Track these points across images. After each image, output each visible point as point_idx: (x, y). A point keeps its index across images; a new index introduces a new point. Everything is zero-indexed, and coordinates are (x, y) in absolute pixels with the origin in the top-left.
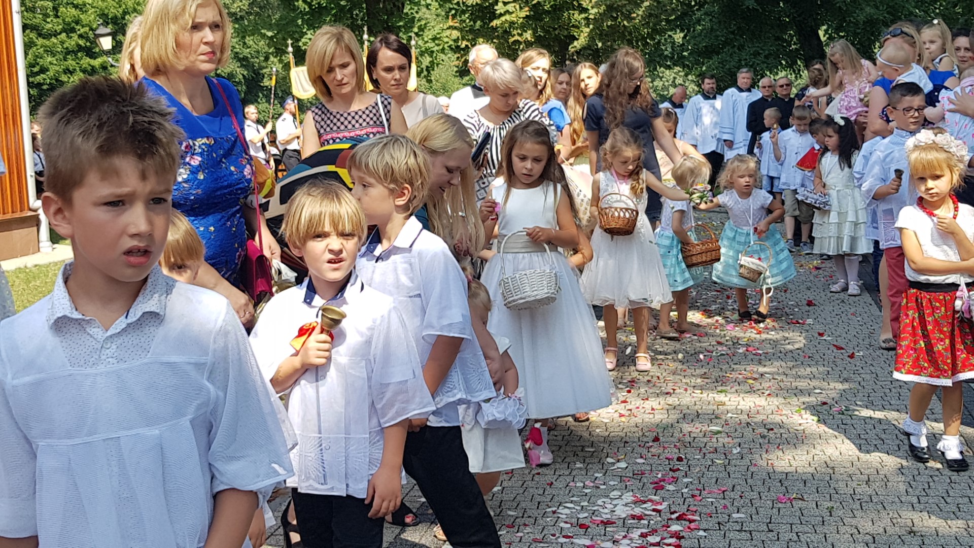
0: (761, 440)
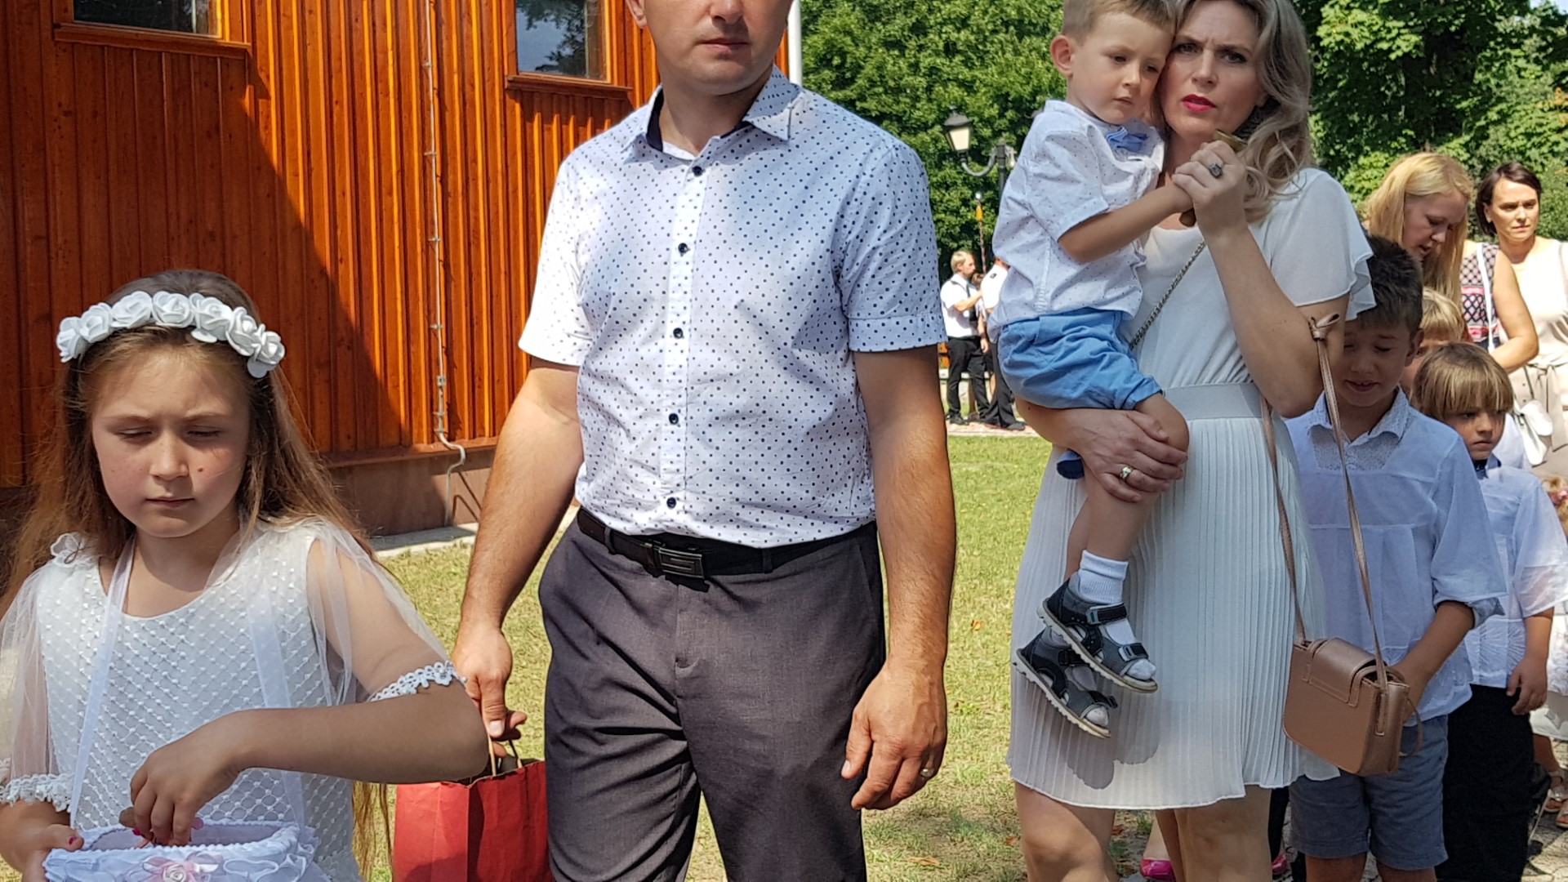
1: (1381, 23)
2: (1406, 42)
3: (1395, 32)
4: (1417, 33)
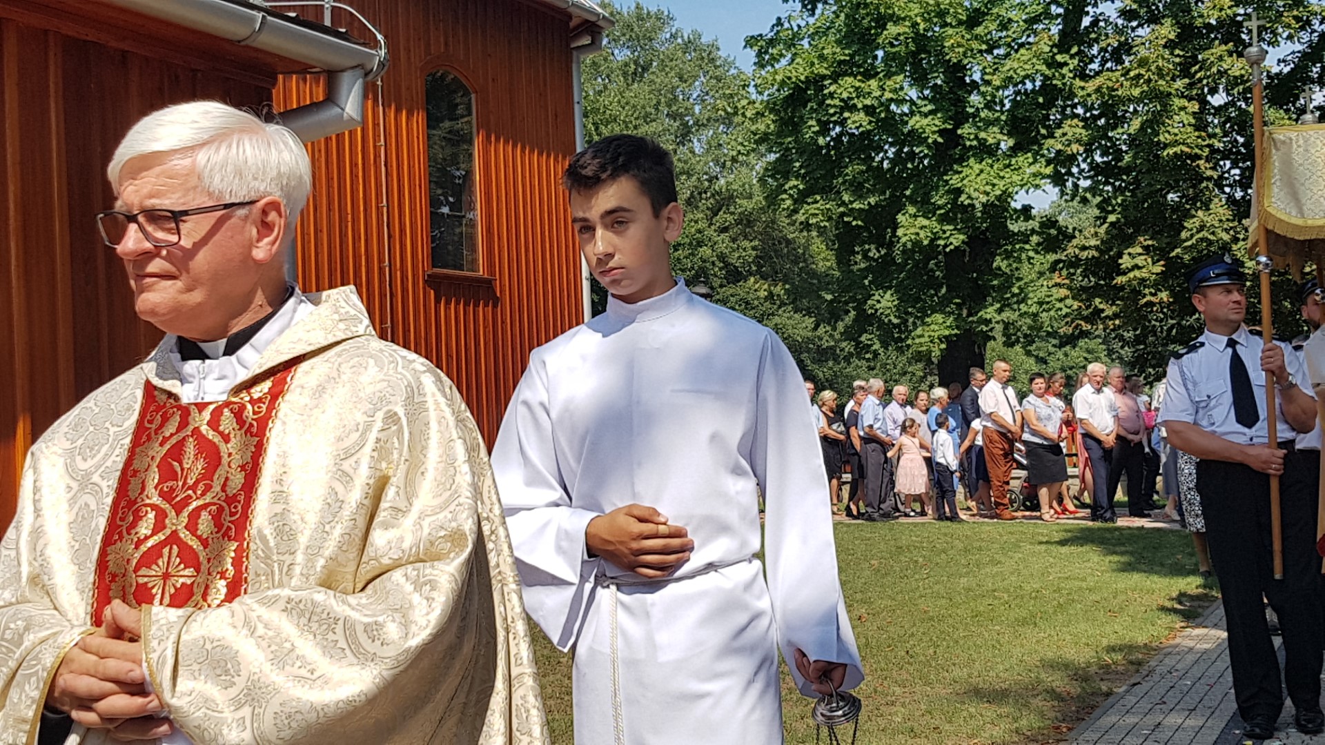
1: (939, 227)
2: (957, 239)
3: (948, 234)
4: (964, 234)
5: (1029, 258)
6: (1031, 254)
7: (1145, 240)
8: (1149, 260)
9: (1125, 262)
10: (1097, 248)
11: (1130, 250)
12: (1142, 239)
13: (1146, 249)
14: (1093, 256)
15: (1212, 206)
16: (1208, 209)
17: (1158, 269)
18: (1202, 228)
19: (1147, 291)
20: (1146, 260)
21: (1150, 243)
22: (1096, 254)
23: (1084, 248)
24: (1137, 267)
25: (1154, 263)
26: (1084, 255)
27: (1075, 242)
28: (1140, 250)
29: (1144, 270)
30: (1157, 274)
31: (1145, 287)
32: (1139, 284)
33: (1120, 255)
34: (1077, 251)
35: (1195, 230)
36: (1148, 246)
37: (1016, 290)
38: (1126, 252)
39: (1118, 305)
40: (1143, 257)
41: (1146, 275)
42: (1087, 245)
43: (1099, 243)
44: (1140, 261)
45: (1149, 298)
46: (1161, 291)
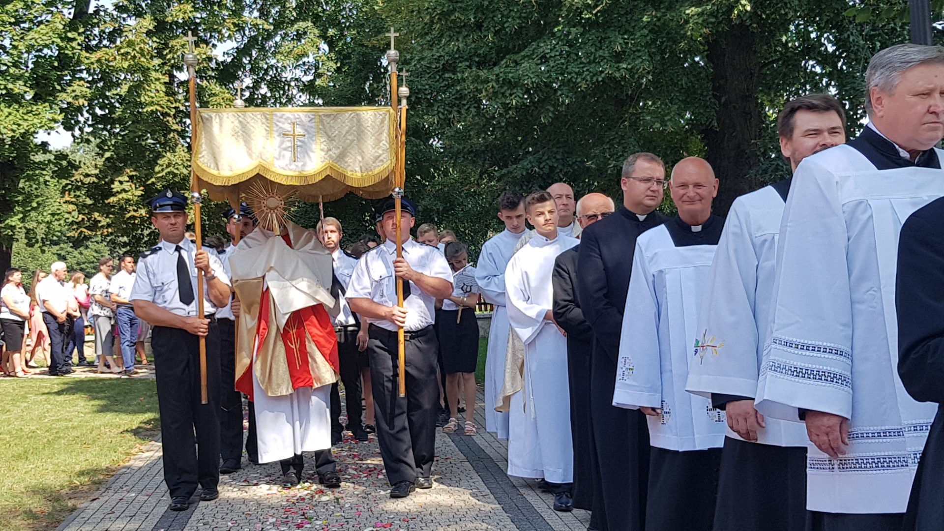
0: (363, 500)
5: (46, 182)
6: (47, 178)
7: (131, 171)
8: (133, 186)
9: (116, 187)
10: (96, 176)
11: (120, 178)
12: (128, 171)
13: (131, 177)
14: (94, 182)
15: (177, 150)
16: (174, 152)
17: (139, 193)
18: (169, 165)
19: (131, 208)
20: (131, 186)
21: (134, 173)
22: (96, 181)
23: (87, 175)
24: (124, 190)
25: (136, 188)
26: (87, 180)
27: (80, 171)
28: (127, 179)
29: (130, 193)
30: (139, 196)
31: (129, 205)
32: (126, 203)
33: (112, 182)
34: (82, 177)
35: (165, 166)
36: (133, 176)
37: (34, 205)
38: (117, 179)
39: (110, 218)
40: (129, 184)
41: (131, 197)
42: (89, 173)
43: (97, 171)
44: (126, 186)
45: (132, 213)
46: (141, 208)
